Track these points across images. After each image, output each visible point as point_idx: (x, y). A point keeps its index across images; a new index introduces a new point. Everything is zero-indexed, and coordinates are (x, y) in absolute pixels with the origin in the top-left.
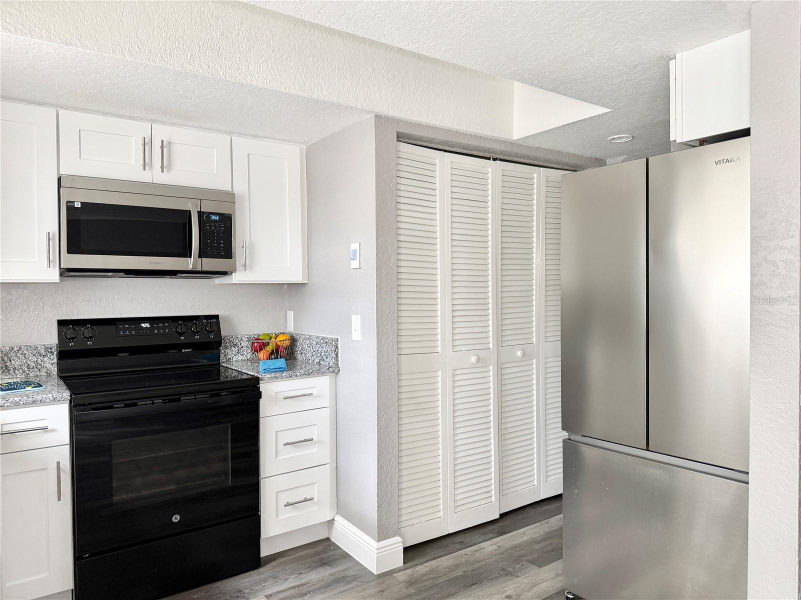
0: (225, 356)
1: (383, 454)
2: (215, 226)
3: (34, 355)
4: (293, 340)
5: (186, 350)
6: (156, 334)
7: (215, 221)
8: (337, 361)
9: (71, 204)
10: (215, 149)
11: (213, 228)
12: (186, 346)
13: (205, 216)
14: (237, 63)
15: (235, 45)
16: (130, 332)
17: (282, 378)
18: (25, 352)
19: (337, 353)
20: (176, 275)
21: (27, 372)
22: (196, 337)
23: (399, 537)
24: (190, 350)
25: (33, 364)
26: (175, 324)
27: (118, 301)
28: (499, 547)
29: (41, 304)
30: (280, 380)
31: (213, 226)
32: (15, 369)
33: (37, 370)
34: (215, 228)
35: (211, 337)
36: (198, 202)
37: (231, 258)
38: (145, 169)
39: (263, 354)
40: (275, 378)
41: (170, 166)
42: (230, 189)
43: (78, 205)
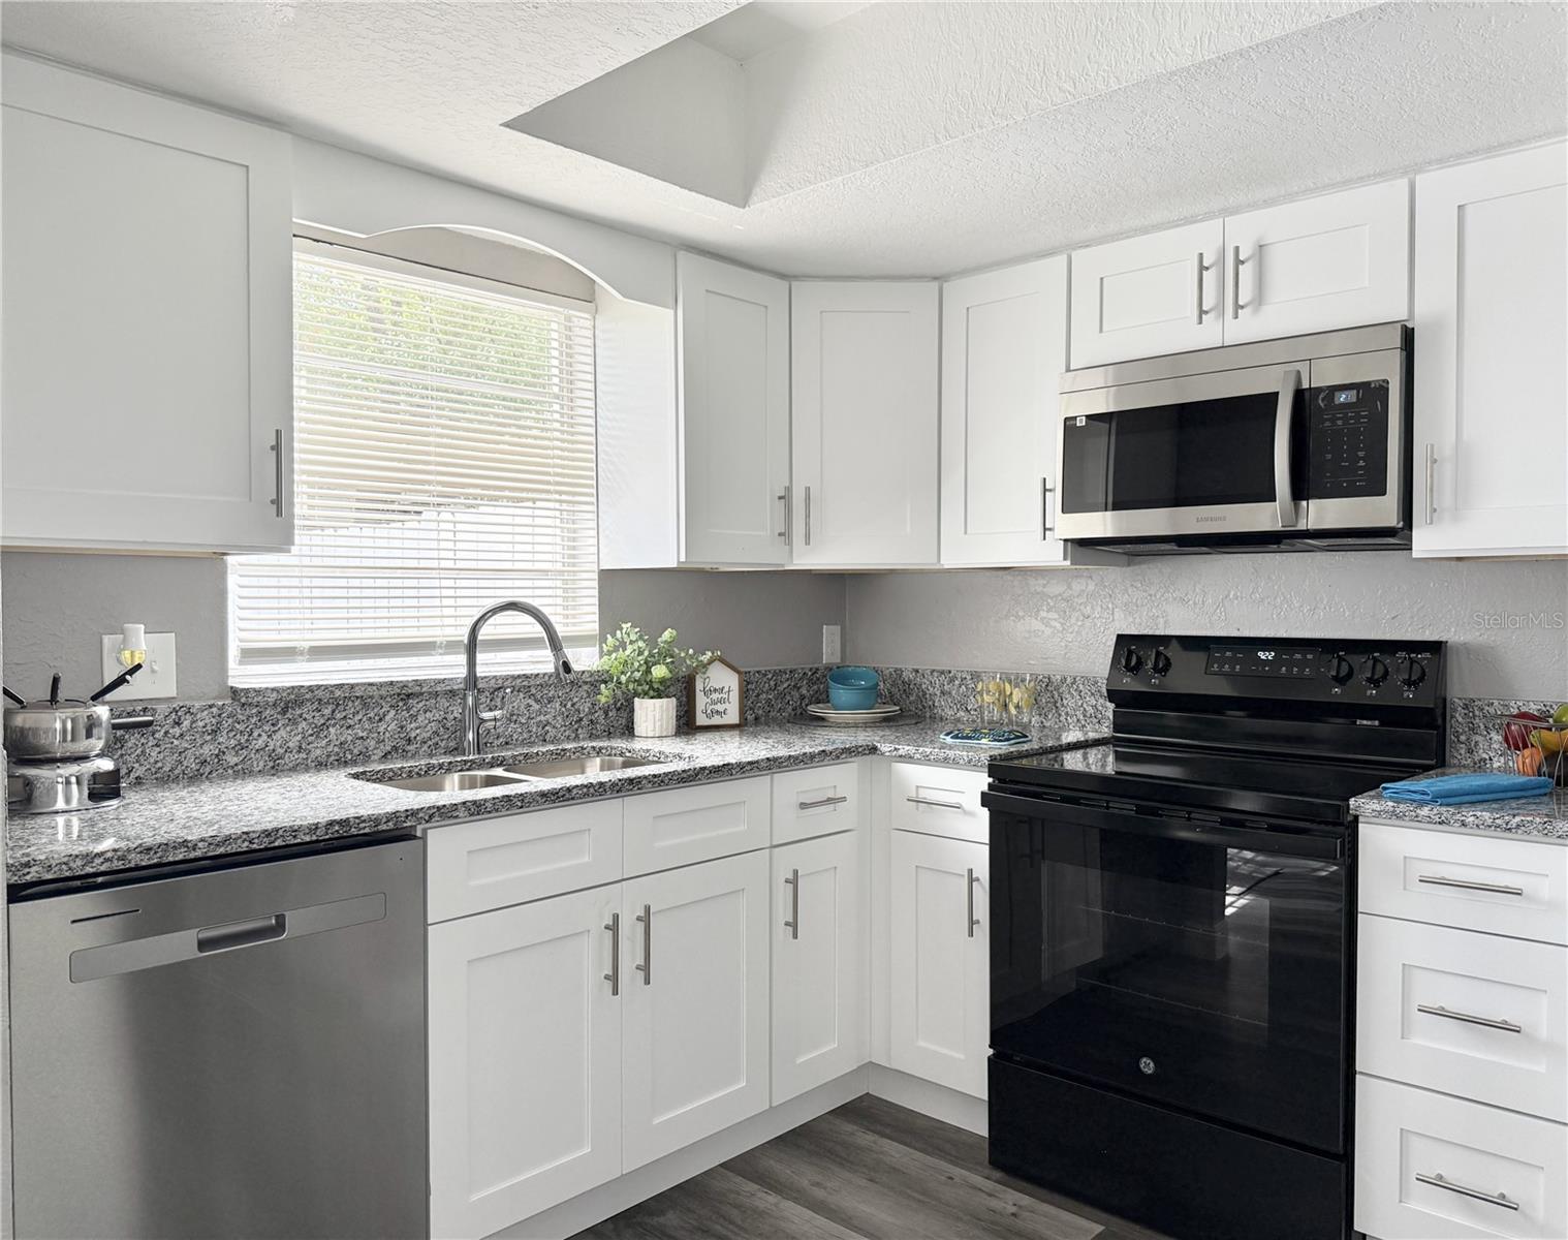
0: (1470, 751)
2: (1345, 419)
3: (1092, 694)
5: (1365, 722)
7: (1341, 404)
9: (1072, 422)
10: (1367, 227)
11: (1340, 422)
12: (1366, 711)
13: (1321, 396)
16: (1232, 668)
17: (1416, 819)
18: (1081, 687)
21: (1083, 722)
22: (1369, 692)
24: (1377, 723)
25: (1090, 710)
26: (1326, 657)
27: (1236, 602)
29: (1110, 606)
30: (1414, 825)
31: (1339, 418)
33: (1095, 721)
34: (1346, 422)
35: (1405, 695)
36: (1303, 368)
37: (1383, 493)
38: (1201, 323)
39: (1527, 759)
40: (1394, 814)
41: (1259, 299)
42: (1401, 314)
43: (1081, 422)
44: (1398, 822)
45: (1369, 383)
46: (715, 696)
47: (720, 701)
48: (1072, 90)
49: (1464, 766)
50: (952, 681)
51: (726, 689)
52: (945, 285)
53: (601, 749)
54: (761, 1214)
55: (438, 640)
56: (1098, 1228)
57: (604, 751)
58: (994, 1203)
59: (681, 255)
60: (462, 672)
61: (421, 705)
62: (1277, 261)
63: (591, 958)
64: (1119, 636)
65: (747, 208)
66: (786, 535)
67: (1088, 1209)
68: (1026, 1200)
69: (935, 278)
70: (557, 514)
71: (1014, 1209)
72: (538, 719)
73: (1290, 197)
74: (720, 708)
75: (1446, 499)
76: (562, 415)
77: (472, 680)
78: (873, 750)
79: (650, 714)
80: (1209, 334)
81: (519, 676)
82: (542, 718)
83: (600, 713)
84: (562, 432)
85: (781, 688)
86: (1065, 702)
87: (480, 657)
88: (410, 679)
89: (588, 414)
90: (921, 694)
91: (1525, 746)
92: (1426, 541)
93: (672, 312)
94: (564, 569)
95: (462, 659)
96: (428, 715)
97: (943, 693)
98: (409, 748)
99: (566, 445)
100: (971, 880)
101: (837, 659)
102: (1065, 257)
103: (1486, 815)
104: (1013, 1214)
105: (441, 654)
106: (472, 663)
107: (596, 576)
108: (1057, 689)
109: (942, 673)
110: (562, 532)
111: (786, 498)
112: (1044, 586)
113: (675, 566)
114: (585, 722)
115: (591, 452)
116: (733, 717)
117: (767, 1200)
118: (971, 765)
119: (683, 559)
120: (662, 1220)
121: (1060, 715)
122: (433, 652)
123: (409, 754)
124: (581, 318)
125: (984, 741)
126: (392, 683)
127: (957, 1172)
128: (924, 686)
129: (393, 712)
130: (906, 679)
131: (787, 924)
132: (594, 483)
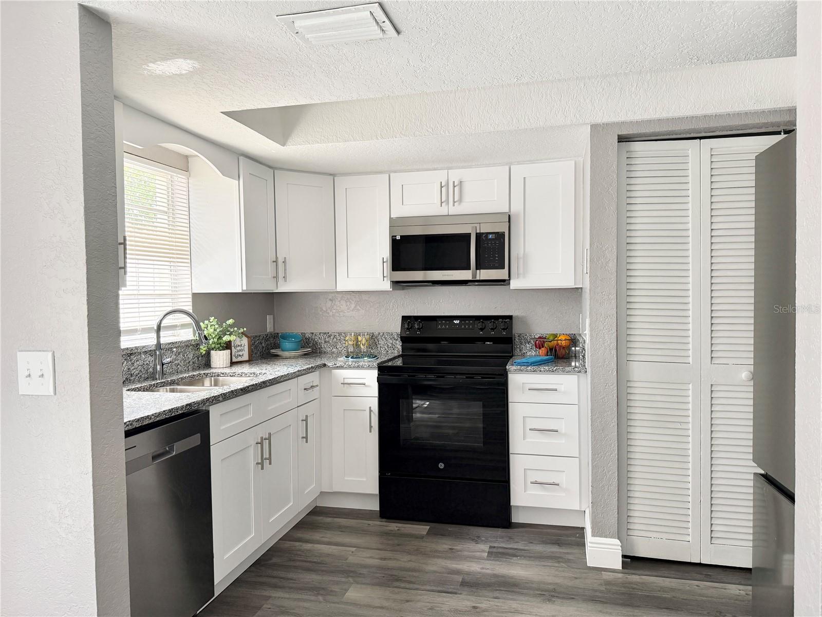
0: (520, 350)
1: (598, 455)
2: (491, 244)
4: (574, 341)
6: (463, 329)
7: (490, 239)
8: (584, 362)
9: (395, 238)
10: (496, 180)
12: (489, 339)
13: (484, 236)
14: (454, 119)
15: (452, 105)
16: (445, 326)
17: (527, 371)
18: (386, 336)
19: (584, 354)
20: (467, 284)
22: (491, 333)
23: (618, 541)
24: (492, 343)
25: (390, 345)
26: (477, 322)
28: (747, 594)
30: (525, 373)
31: (489, 243)
32: (381, 347)
34: (492, 245)
35: (502, 333)
36: (478, 226)
37: (504, 269)
38: (441, 206)
39: (543, 351)
40: (520, 370)
41: (460, 200)
42: (507, 210)
43: (398, 238)
44: (523, 372)
45: (499, 232)
46: (239, 348)
47: (241, 350)
48: (432, 132)
49: (519, 356)
50: (329, 336)
51: (243, 345)
52: (335, 178)
53: (208, 374)
54: (308, 550)
55: (138, 328)
56: (428, 527)
57: (209, 375)
58: (390, 528)
59: (241, 158)
60: (155, 342)
61: (135, 358)
62: (467, 187)
63: (252, 456)
64: (403, 317)
65: (285, 147)
66: (276, 277)
67: (421, 523)
68: (400, 525)
69: (331, 175)
70: (169, 267)
71: (398, 528)
72: (175, 362)
73: (470, 167)
74: (241, 353)
75: (521, 271)
76: (169, 221)
77: (159, 345)
78: (325, 365)
79: (221, 357)
80: (443, 211)
81: (170, 343)
82: (176, 362)
83: (196, 358)
84: (169, 229)
85: (256, 344)
86: (380, 342)
87: (162, 333)
88: (134, 346)
89: (186, 222)
90: (315, 343)
91: (543, 347)
92: (514, 284)
93: (237, 182)
94: (173, 293)
95: (154, 335)
96: (138, 363)
97: (325, 342)
98: (131, 378)
99: (171, 235)
100: (371, 411)
101: (272, 330)
102: (388, 175)
103: (547, 368)
104: (398, 530)
105: (139, 334)
106: (158, 337)
107: (190, 296)
108: (376, 338)
109: (325, 333)
110: (171, 276)
111: (276, 262)
112: (369, 298)
113: (241, 291)
114: (191, 363)
115: (187, 239)
116: (246, 357)
117: (308, 546)
118: (369, 368)
119: (245, 288)
120: (272, 561)
121: (378, 348)
122: (137, 334)
123: (132, 381)
124: (179, 178)
125: (365, 359)
126: (127, 349)
127: (370, 522)
128: (316, 340)
129: (126, 362)
130: (307, 337)
131: (303, 438)
132: (189, 253)
